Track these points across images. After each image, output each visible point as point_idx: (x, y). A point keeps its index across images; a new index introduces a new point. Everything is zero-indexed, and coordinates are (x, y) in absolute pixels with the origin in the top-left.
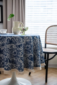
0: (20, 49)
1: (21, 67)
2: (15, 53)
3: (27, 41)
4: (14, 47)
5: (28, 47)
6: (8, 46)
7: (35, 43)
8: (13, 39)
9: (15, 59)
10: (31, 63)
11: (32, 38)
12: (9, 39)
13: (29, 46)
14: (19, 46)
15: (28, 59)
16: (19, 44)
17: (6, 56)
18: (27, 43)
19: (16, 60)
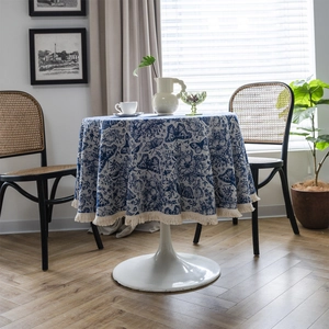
0: (203, 152)
1: (210, 203)
2: (187, 166)
3: (217, 128)
4: (183, 149)
5: (219, 148)
6: (171, 146)
7: (234, 136)
8: (183, 126)
9: (186, 183)
10: (230, 191)
11: (226, 122)
12: (171, 126)
13: (222, 144)
14: (201, 145)
15: (220, 181)
16: (199, 140)
17: (166, 173)
18: (216, 136)
19: (192, 186)
